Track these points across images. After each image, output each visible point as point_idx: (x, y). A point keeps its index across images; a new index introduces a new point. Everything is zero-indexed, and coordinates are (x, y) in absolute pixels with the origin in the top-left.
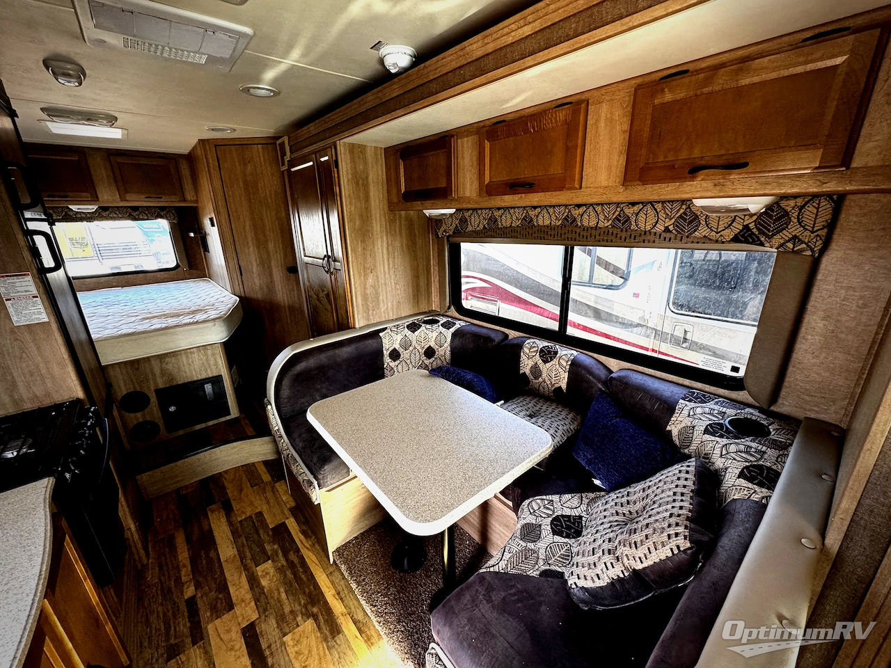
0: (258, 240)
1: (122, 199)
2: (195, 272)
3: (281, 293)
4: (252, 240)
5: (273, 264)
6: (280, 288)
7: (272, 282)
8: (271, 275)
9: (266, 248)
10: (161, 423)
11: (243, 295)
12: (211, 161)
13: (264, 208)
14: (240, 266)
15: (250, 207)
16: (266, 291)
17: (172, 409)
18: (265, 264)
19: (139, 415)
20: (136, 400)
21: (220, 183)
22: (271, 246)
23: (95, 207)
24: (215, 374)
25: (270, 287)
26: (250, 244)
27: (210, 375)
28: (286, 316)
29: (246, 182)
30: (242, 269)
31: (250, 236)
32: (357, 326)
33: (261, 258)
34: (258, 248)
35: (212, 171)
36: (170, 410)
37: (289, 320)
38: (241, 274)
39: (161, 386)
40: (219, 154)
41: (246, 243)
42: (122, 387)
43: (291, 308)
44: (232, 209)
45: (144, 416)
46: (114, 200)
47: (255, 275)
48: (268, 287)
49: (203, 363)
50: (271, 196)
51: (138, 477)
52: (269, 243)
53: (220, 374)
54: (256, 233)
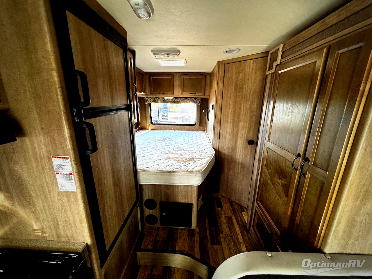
0: (234, 120)
1: (182, 95)
2: (201, 127)
3: (239, 154)
4: (231, 119)
5: (239, 136)
6: (239, 152)
7: (235, 146)
8: (236, 142)
9: (238, 125)
10: (159, 218)
11: (217, 149)
12: (220, 73)
13: (243, 101)
14: (220, 133)
15: (235, 100)
16: (230, 150)
17: (165, 214)
18: (234, 136)
19: (151, 211)
20: (151, 204)
21: (222, 86)
22: (241, 125)
23: (172, 98)
24: (189, 202)
25: (234, 149)
26: (229, 122)
27: (187, 202)
28: (238, 168)
29: (236, 86)
30: (221, 135)
31: (230, 117)
32: (327, 250)
33: (233, 131)
34: (233, 125)
35: (220, 79)
36: (164, 214)
37: (239, 171)
38: (220, 138)
39: (163, 200)
40: (226, 69)
41: (226, 121)
42: (147, 195)
43: (243, 165)
44: (224, 101)
45: (152, 212)
46: (178, 95)
47: (227, 140)
48: (232, 148)
49: (185, 194)
50: (250, 94)
51: (137, 253)
52: (241, 123)
53: (191, 202)
54: (234, 116)
